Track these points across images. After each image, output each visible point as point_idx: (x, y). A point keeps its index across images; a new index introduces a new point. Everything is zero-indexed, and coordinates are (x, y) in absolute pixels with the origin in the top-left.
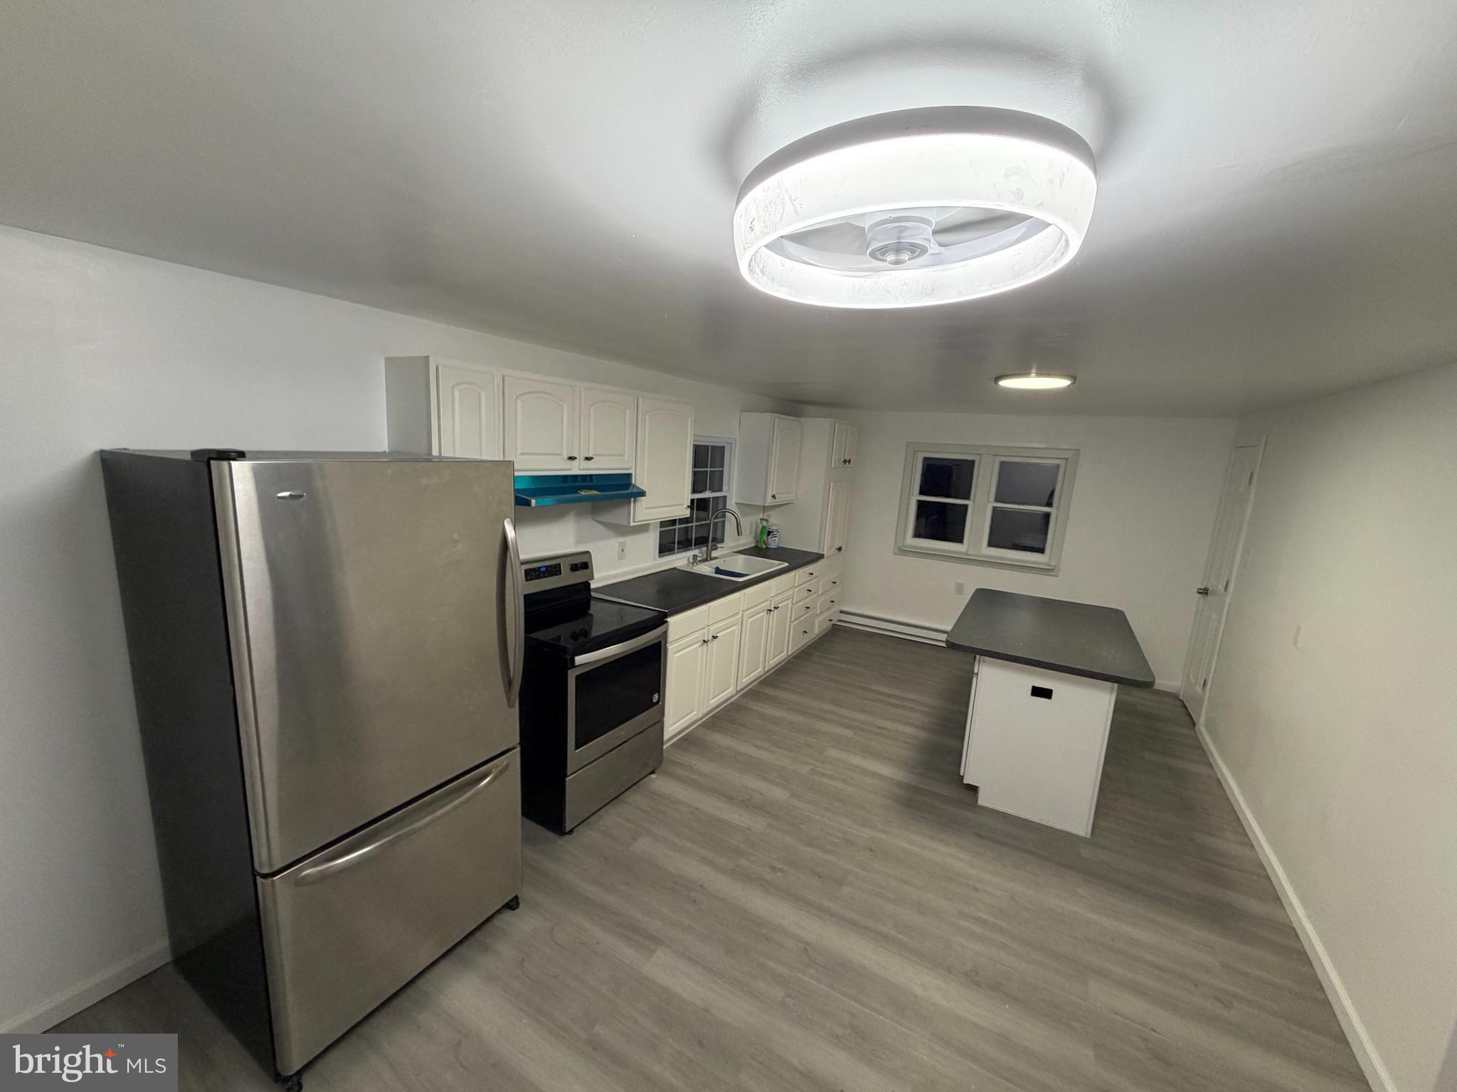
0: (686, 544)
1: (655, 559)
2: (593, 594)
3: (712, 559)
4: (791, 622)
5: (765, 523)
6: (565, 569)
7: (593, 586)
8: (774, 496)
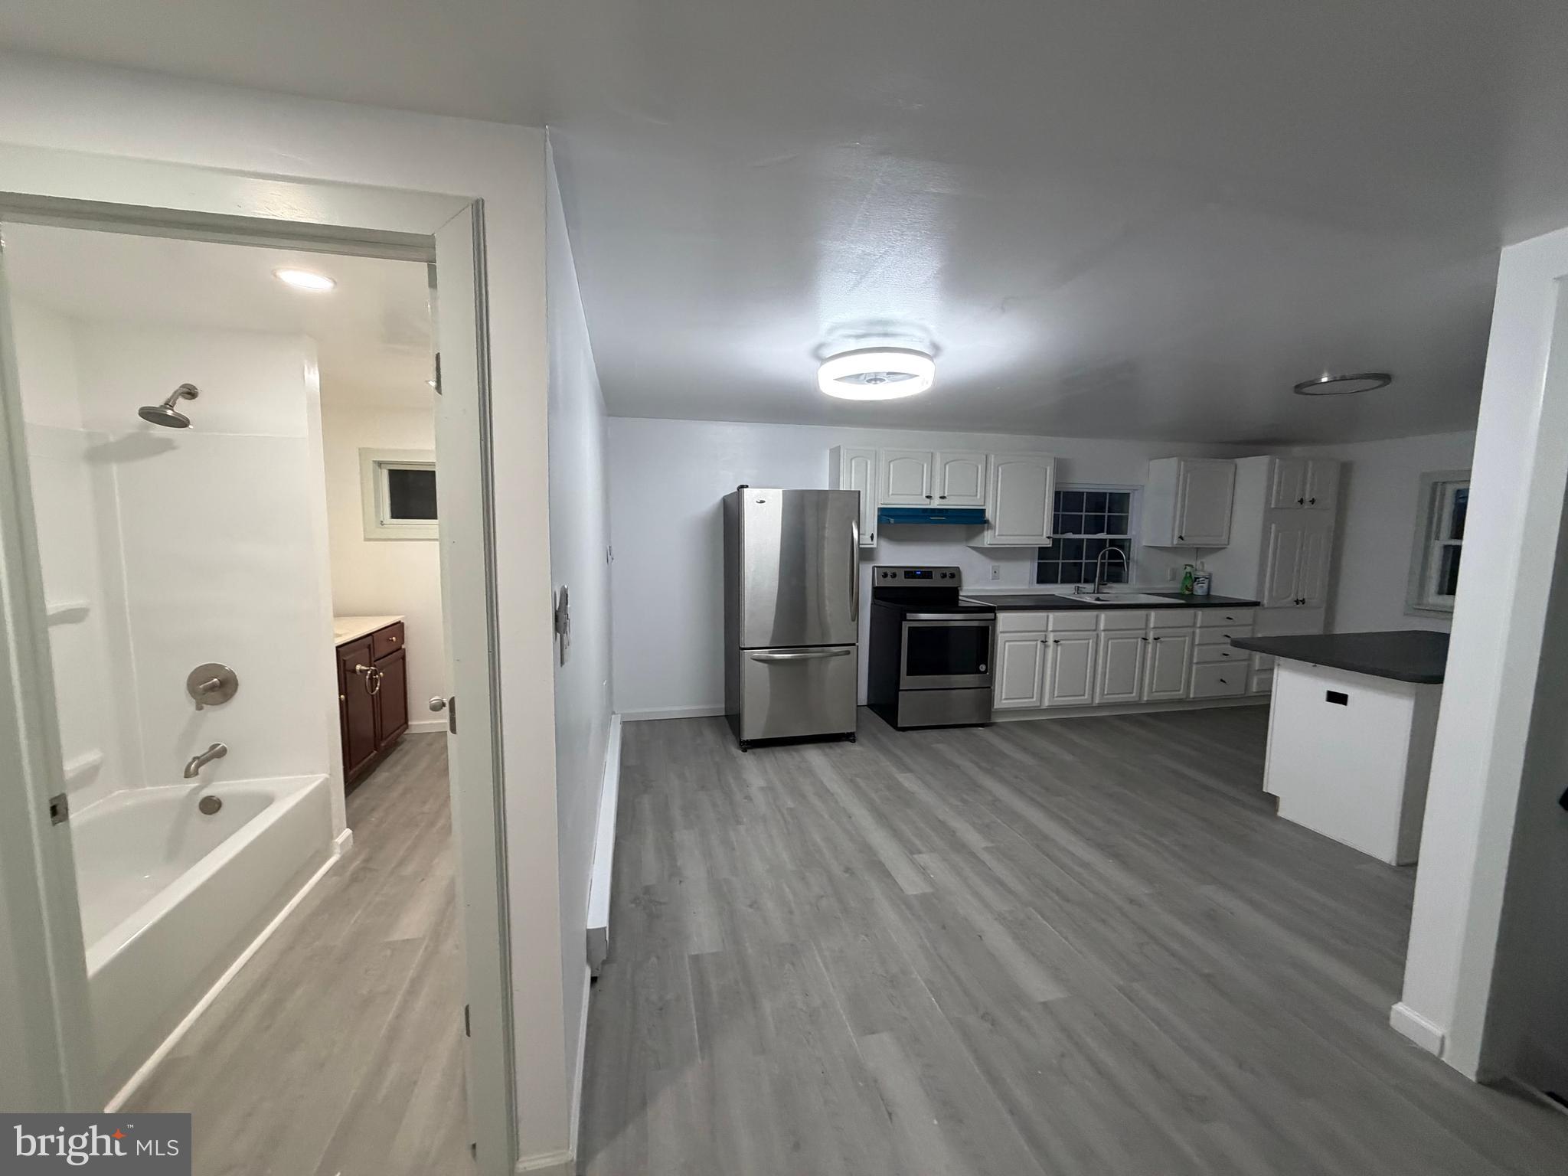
0: (1072, 576)
1: (1031, 583)
2: (960, 598)
3: (1098, 593)
4: (1191, 663)
5: (1189, 569)
6: (936, 575)
7: (961, 593)
8: (1181, 538)
